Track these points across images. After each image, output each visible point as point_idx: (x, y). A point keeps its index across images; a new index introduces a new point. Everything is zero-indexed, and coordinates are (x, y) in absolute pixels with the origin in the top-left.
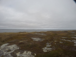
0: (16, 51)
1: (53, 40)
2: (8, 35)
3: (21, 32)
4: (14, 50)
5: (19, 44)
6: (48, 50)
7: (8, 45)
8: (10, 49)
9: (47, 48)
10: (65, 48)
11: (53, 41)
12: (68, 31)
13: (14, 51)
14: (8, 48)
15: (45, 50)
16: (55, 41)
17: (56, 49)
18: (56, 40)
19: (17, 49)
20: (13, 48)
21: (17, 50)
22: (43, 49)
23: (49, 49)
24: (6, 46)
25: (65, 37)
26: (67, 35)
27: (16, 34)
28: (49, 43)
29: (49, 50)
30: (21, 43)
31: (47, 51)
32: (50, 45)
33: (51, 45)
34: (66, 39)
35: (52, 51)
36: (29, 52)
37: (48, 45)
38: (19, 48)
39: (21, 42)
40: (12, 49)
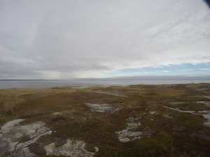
0: (45, 140)
1: (144, 109)
2: (20, 97)
3: (57, 88)
4: (37, 138)
5: (51, 122)
6: (133, 137)
7: (21, 124)
8: (28, 133)
9: (129, 130)
10: (178, 132)
11: (146, 112)
12: (186, 85)
13: (38, 141)
14: (20, 131)
15: (124, 136)
16: (153, 113)
17: (155, 134)
18: (154, 110)
19: (45, 134)
20: (34, 131)
21: (48, 136)
22: (119, 133)
23: (134, 134)
24: (16, 125)
25: (179, 100)
26: (185, 95)
27: (43, 94)
28: (135, 117)
29: (136, 138)
30: (59, 118)
31: (129, 140)
32: (136, 125)
33: (140, 124)
34: (180, 107)
35: (142, 139)
36: (79, 143)
37: (132, 124)
38: (50, 132)
39: (58, 115)
40: (33, 134)
